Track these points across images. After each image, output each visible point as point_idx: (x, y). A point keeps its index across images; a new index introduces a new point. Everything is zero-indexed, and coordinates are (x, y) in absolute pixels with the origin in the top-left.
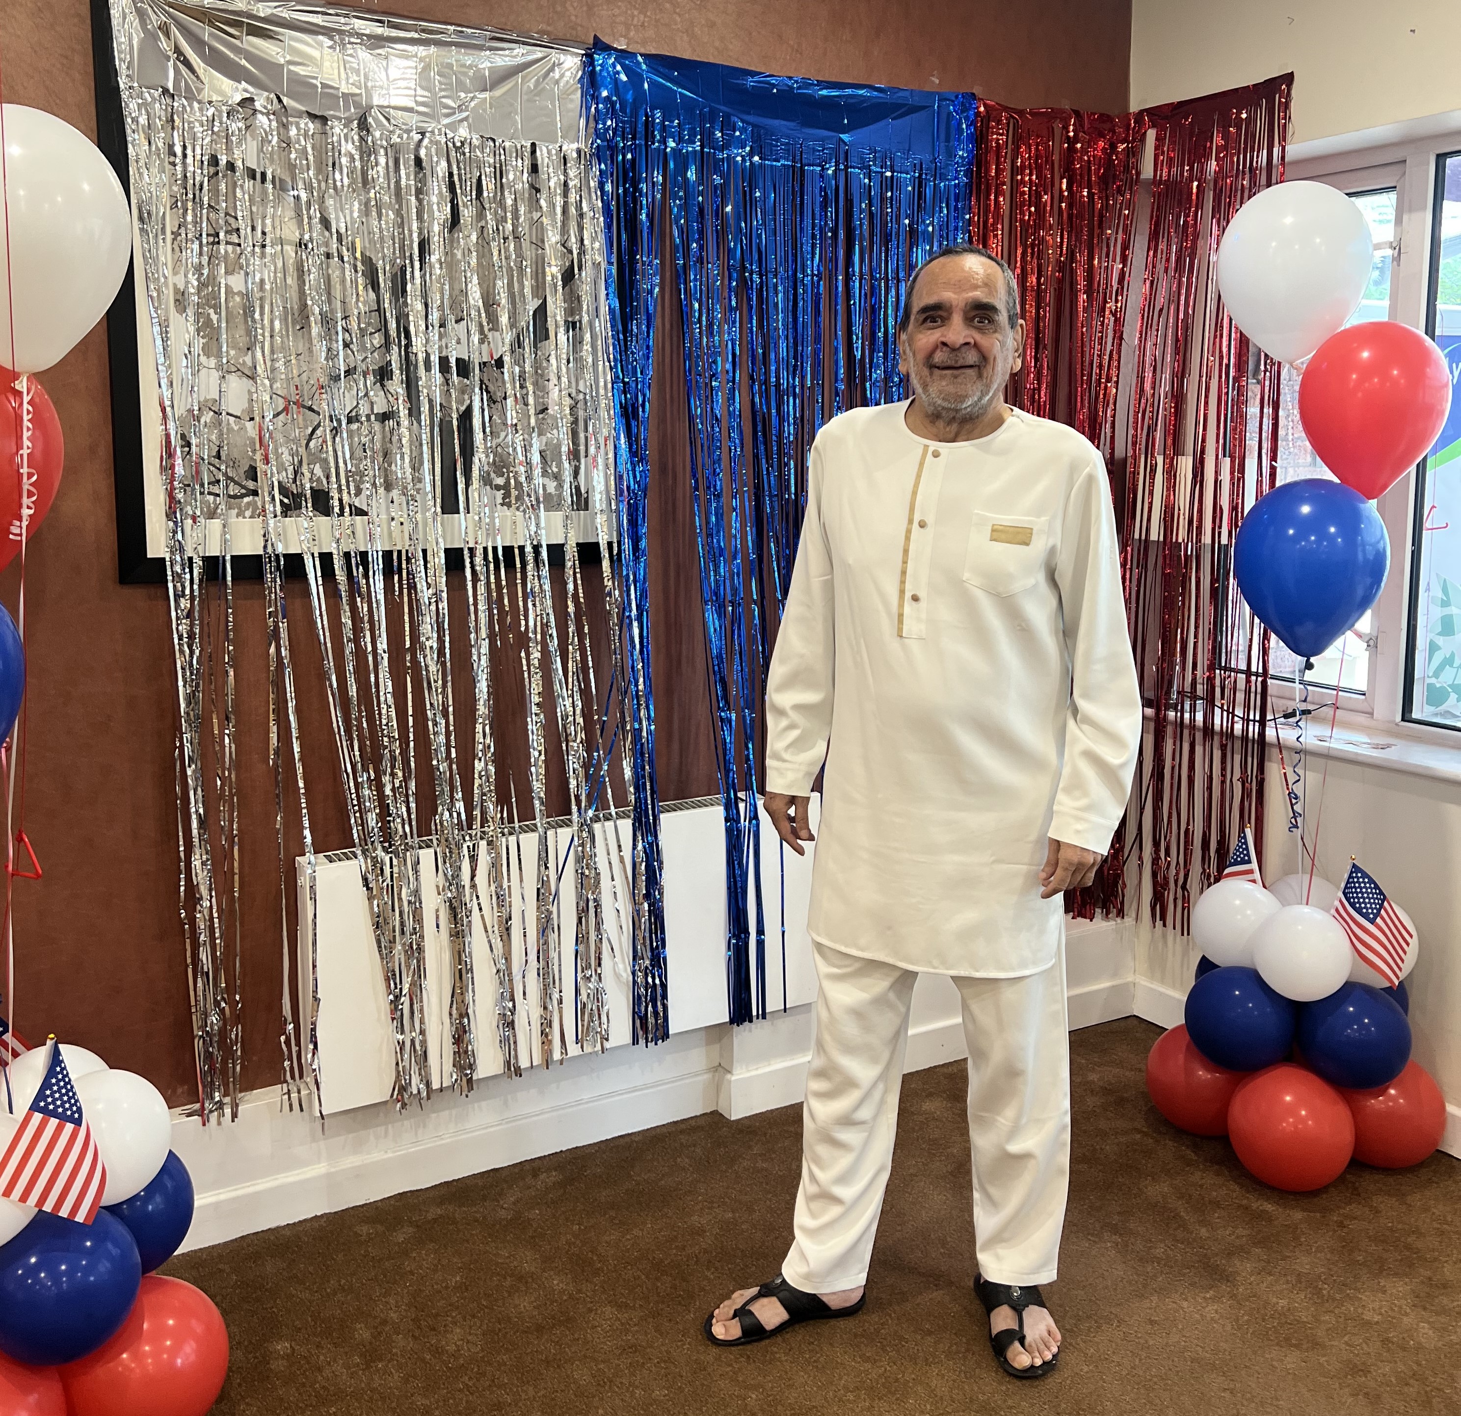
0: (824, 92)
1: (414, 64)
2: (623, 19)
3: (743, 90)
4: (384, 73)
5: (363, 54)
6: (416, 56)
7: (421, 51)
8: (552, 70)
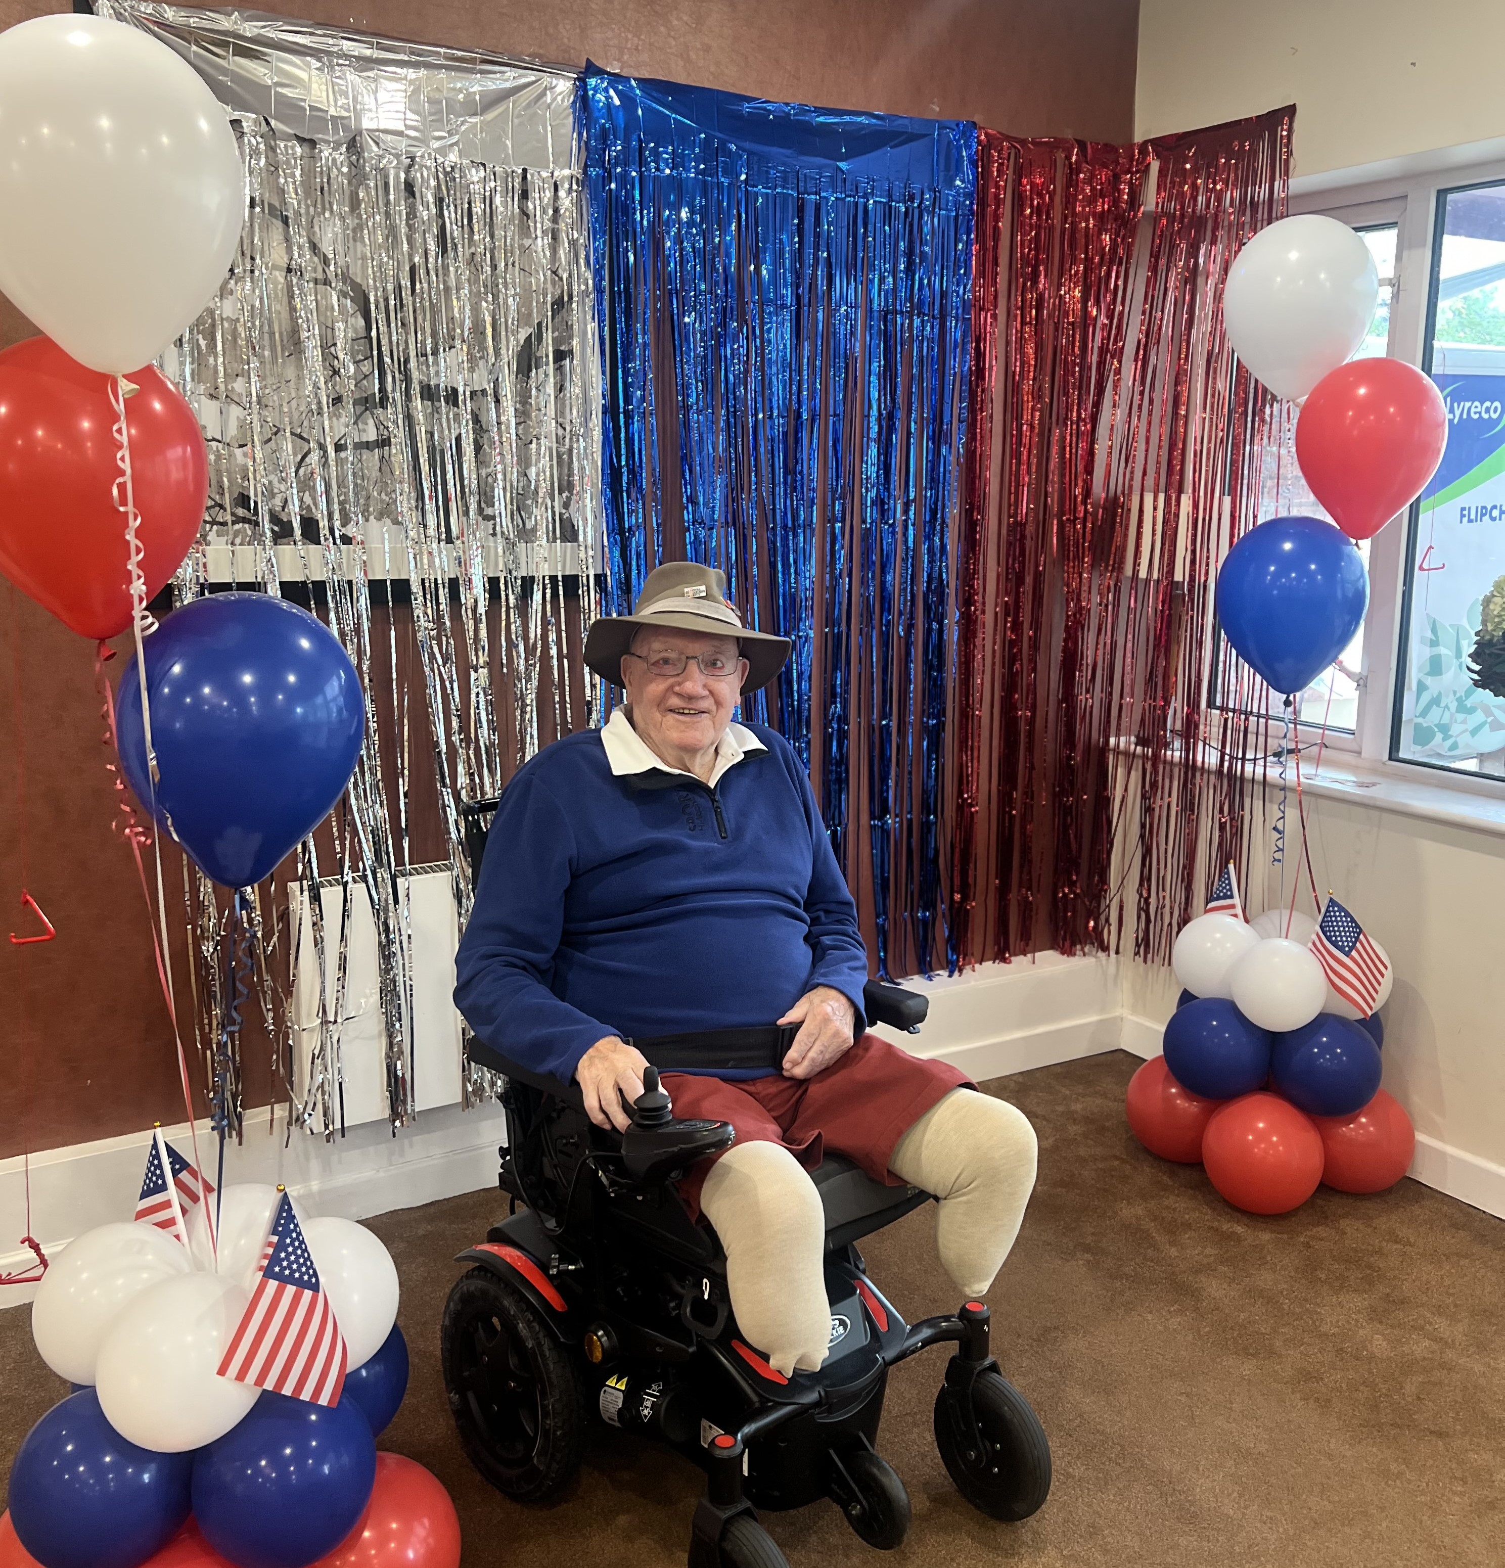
0: (821, 119)
1: (403, 87)
2: (616, 42)
3: (738, 116)
4: (372, 96)
5: (352, 77)
6: (405, 79)
7: (411, 74)
8: (543, 94)
